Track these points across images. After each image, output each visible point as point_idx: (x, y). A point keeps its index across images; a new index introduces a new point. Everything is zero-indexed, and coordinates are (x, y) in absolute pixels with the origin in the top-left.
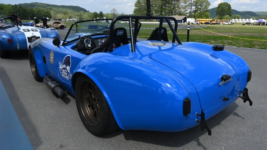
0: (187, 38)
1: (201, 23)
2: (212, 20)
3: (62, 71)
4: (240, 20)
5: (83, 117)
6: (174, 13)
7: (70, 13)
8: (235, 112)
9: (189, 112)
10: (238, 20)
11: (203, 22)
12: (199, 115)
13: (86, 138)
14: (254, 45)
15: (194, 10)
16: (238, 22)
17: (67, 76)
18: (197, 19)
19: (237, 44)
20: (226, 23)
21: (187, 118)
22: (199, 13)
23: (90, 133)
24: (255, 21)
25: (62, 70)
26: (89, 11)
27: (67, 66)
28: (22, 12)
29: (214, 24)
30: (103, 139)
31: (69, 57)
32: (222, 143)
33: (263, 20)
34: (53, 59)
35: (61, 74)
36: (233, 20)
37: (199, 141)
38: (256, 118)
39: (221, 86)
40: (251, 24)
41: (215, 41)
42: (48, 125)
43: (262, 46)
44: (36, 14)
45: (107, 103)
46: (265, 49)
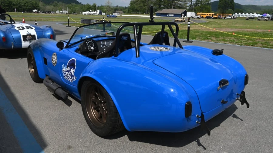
0: (187, 34)
1: (203, 17)
2: (213, 14)
3: (65, 74)
4: (243, 14)
5: (88, 119)
6: (174, 6)
7: (61, 5)
8: (234, 113)
9: (191, 114)
10: (241, 14)
11: (205, 16)
12: (200, 117)
13: (92, 139)
14: (256, 43)
15: (195, 3)
16: (241, 16)
17: (71, 78)
18: (198, 13)
19: (239, 42)
20: (228, 18)
21: (189, 120)
22: (200, 6)
23: (95, 135)
24: (259, 15)
25: (66, 72)
26: (81, 3)
27: (71, 69)
28: (8, 4)
29: (216, 18)
30: (108, 140)
31: (74, 60)
32: (221, 143)
33: (268, 14)
34: (56, 61)
35: (65, 76)
36: (236, 14)
37: (199, 142)
38: (253, 120)
39: (219, 90)
40: (255, 19)
41: (216, 38)
42: (53, 127)
43: (265, 45)
44: (23, 6)
45: (115, 106)
46: (268, 48)
